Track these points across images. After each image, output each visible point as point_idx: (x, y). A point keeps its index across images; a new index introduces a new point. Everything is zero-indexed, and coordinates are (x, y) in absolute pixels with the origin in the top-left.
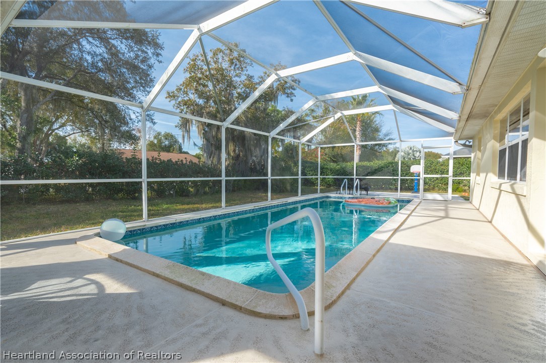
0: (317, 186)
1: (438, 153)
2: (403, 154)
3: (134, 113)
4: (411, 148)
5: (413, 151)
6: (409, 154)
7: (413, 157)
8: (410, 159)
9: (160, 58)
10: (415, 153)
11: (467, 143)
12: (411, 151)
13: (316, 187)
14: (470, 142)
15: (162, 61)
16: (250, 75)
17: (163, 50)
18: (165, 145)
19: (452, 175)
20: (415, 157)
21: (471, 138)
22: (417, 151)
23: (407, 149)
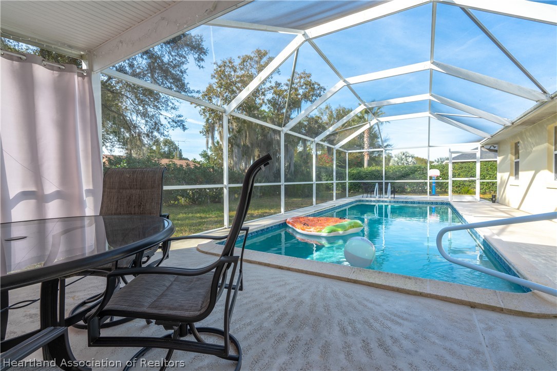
0: (333, 190)
1: (423, 159)
2: (396, 159)
3: (166, 118)
4: (404, 154)
5: (406, 156)
6: (402, 160)
7: (406, 162)
8: (403, 164)
9: (202, 64)
10: (408, 158)
11: (492, 148)
12: (404, 157)
13: (331, 192)
14: (495, 147)
15: (204, 66)
16: (278, 82)
17: (206, 55)
18: (165, 152)
19: (479, 178)
20: (408, 162)
21: (496, 144)
22: (409, 157)
23: (401, 154)
